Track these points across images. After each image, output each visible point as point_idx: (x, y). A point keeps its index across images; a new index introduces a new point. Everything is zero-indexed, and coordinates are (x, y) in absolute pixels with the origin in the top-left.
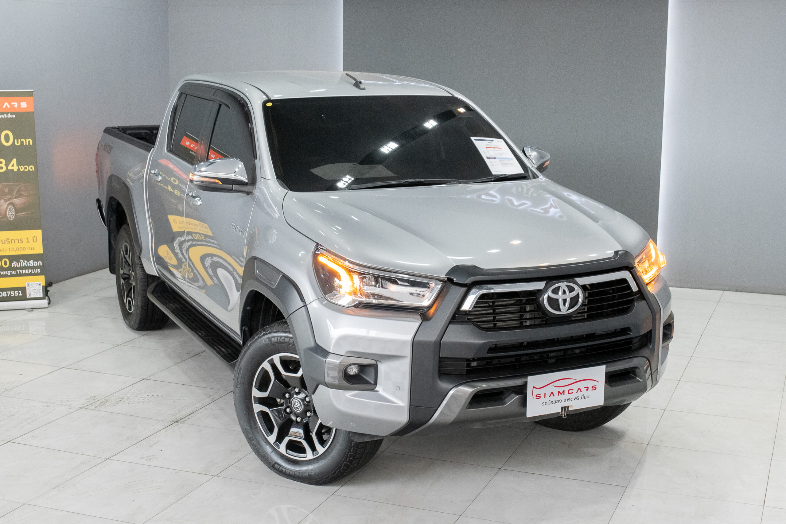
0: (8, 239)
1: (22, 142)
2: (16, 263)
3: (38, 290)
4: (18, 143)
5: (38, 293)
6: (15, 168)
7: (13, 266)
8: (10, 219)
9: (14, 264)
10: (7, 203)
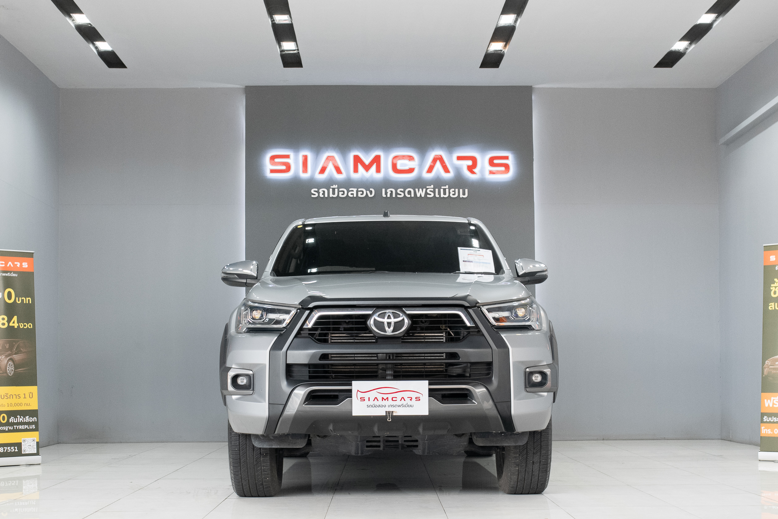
0: (7, 394)
1: (23, 300)
2: (13, 419)
3: (32, 446)
4: (19, 301)
5: (33, 449)
6: (16, 325)
7: (10, 422)
8: (9, 374)
9: (12, 420)
10: (8, 359)
